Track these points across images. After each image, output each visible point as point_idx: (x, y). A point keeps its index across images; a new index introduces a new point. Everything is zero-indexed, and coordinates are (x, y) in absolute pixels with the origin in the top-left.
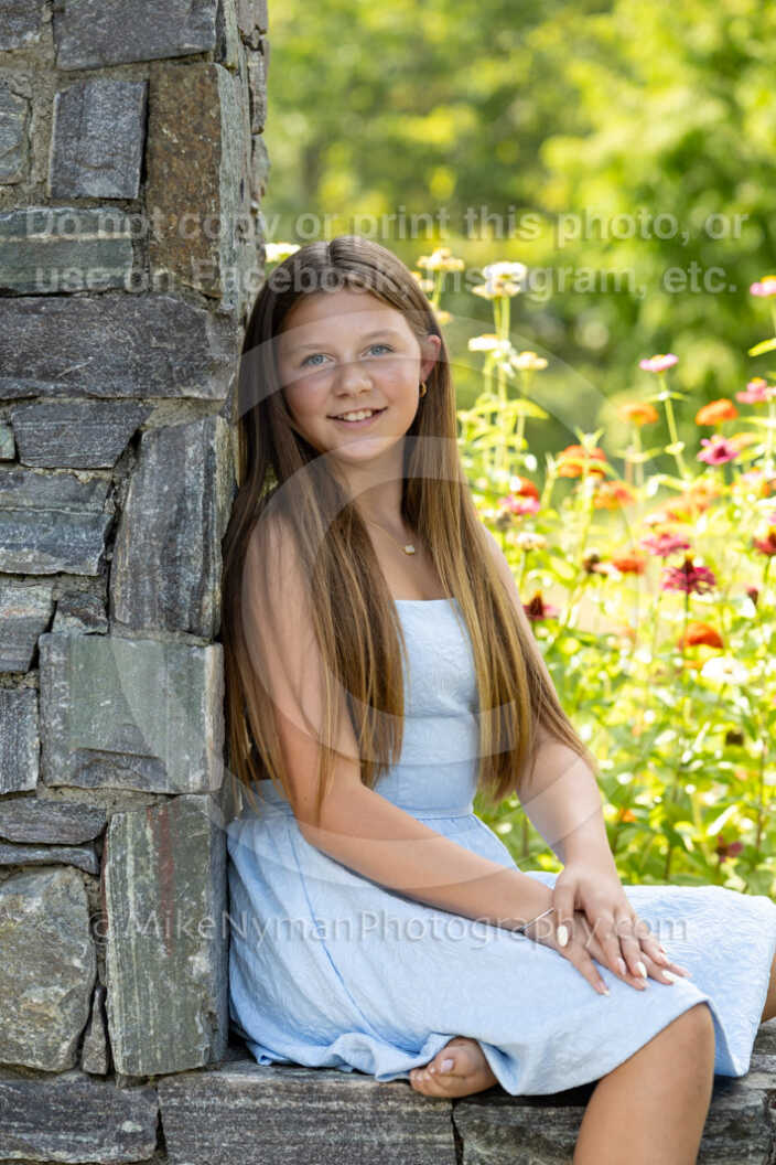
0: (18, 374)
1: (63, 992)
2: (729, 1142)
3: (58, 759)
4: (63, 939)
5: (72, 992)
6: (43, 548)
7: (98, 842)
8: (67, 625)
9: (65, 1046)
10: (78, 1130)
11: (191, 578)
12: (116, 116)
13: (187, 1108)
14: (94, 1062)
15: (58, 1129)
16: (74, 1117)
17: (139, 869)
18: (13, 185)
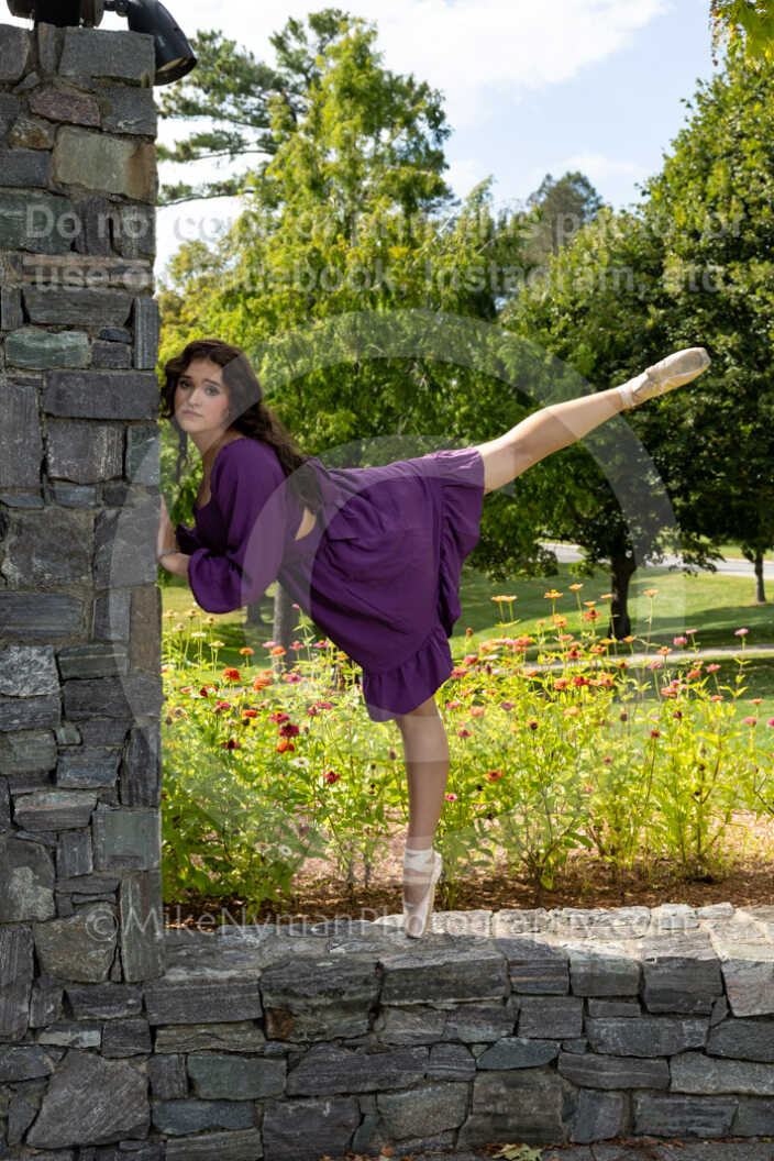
0: (81, 710)
1: (104, 952)
2: (364, 988)
3: (101, 861)
5: (108, 951)
6: (93, 778)
7: (117, 892)
8: (103, 807)
9: (105, 973)
10: (110, 1005)
11: (152, 786)
12: (119, 608)
14: (116, 977)
15: (102, 1005)
16: (108, 1000)
17: (134, 901)
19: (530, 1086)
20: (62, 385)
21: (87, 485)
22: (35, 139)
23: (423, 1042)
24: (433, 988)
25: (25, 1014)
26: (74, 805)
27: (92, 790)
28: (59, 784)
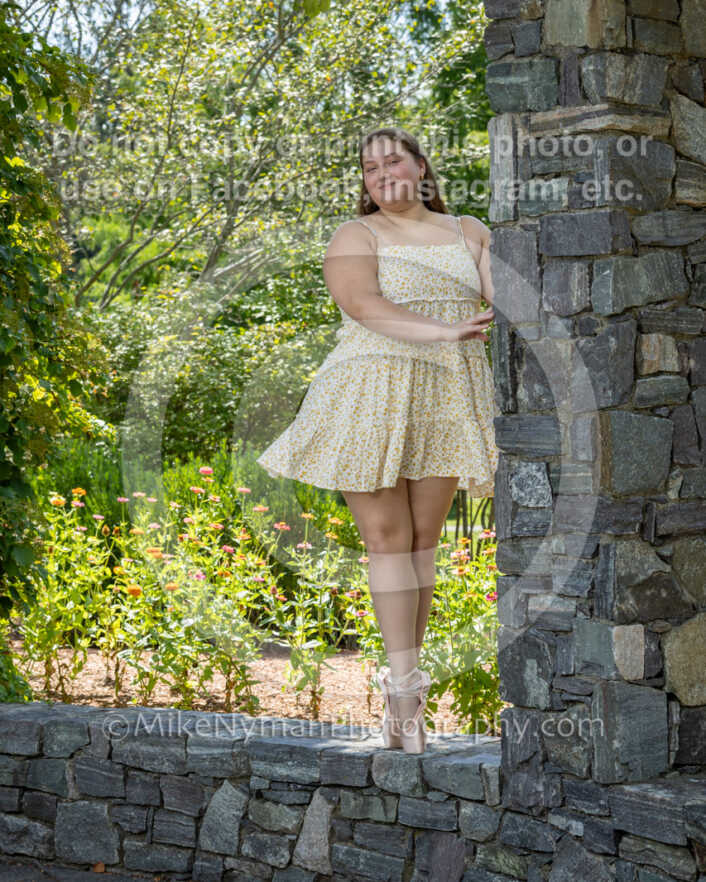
20: (550, 228)
21: (568, 317)
22: (532, 11)
25: (540, 792)
26: (562, 610)
27: (573, 597)
28: (553, 589)
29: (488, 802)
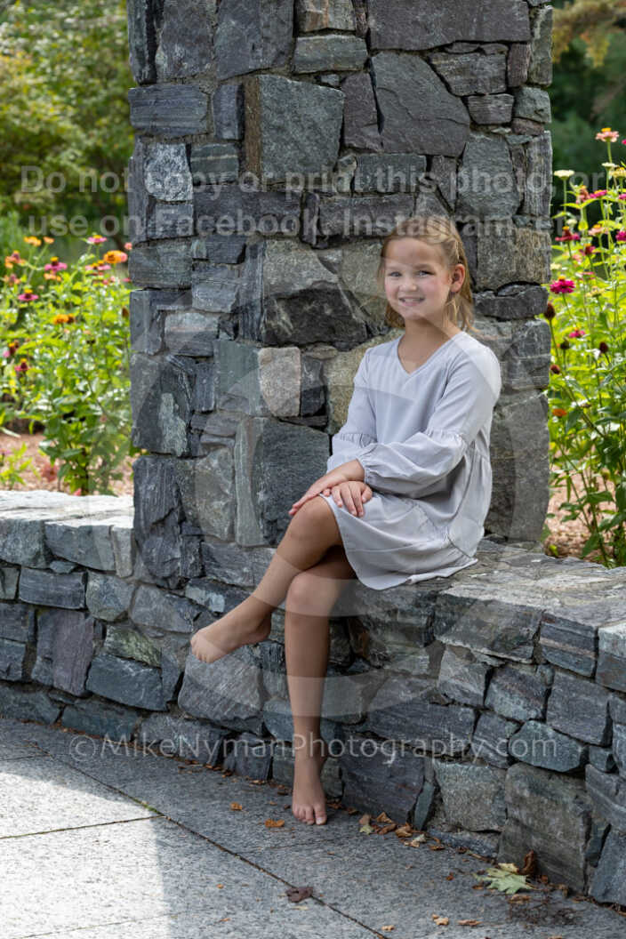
1: (223, 504)
4: (224, 479)
5: (226, 505)
6: (215, 300)
7: (233, 436)
8: (223, 335)
9: (226, 529)
10: (232, 569)
12: (229, 101)
13: (260, 564)
16: (231, 562)
17: (243, 450)
18: (207, 134)
19: (554, 798)
23: (469, 703)
24: (473, 630)
25: (173, 559)
26: (202, 329)
27: (214, 314)
28: (194, 304)
29: (118, 574)
